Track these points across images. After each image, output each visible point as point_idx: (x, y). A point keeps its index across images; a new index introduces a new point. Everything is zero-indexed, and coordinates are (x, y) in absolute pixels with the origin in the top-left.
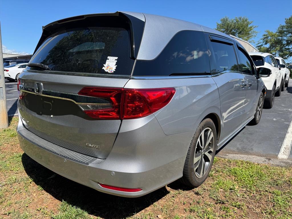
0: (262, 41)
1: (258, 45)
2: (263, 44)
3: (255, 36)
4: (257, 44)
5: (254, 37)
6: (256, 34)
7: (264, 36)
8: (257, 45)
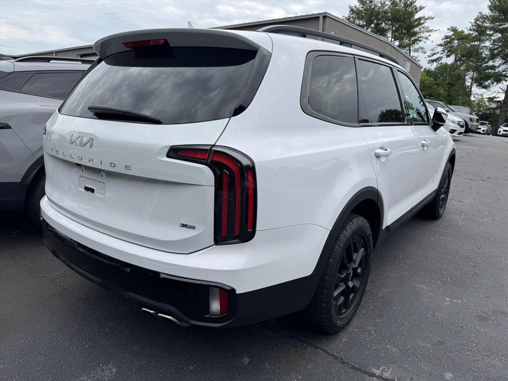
0: (440, 49)
1: (434, 58)
2: (441, 55)
3: (427, 38)
4: (430, 56)
5: (424, 40)
6: (428, 34)
7: (445, 40)
8: (431, 58)
